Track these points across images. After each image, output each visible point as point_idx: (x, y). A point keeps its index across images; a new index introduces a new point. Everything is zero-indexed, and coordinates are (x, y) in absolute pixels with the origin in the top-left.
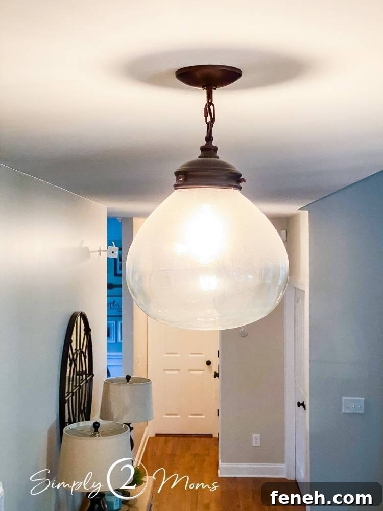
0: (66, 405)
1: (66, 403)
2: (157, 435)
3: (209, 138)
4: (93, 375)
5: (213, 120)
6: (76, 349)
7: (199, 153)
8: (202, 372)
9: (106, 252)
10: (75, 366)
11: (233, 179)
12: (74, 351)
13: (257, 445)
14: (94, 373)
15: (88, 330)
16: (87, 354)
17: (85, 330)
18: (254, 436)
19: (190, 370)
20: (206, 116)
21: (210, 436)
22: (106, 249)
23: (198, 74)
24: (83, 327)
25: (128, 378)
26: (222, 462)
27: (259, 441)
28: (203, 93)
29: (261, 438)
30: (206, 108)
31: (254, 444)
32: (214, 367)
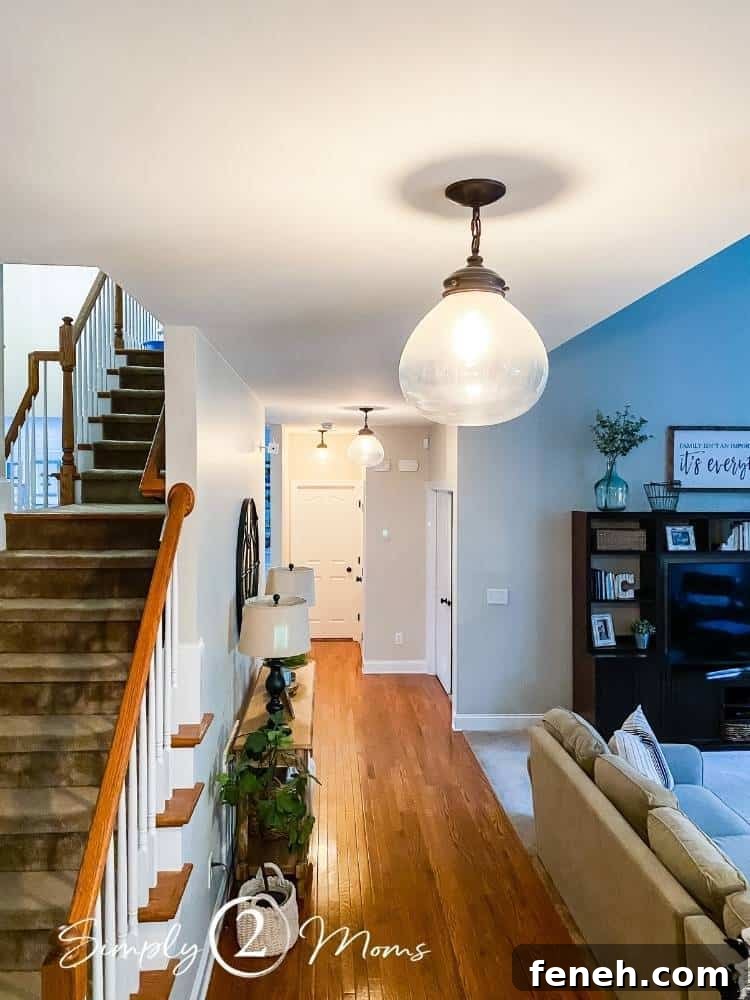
0: (243, 583)
1: (242, 580)
3: (475, 251)
4: (259, 563)
5: (479, 234)
7: (467, 264)
8: (344, 579)
11: (498, 285)
13: (400, 643)
15: (255, 519)
18: (397, 635)
20: (473, 230)
21: (351, 640)
23: (466, 190)
25: (291, 566)
26: (366, 660)
27: (401, 639)
28: (470, 210)
29: (402, 636)
30: (472, 224)
31: (397, 642)
32: (356, 573)
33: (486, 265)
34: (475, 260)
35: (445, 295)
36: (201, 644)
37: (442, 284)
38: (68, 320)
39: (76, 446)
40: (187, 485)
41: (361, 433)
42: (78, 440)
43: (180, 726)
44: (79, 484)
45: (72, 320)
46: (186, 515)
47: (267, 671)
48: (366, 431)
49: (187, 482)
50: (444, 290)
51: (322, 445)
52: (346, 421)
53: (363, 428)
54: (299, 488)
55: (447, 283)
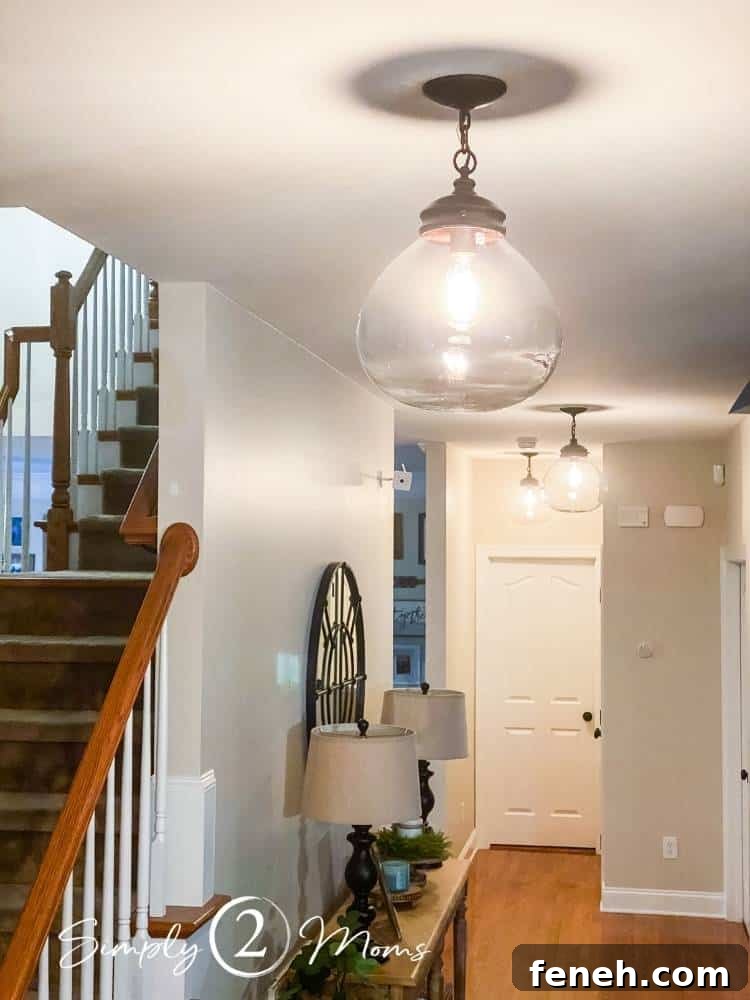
0: (318, 702)
1: (317, 698)
2: (494, 846)
4: (365, 678)
6: (336, 623)
8: (574, 733)
9: (391, 482)
10: (334, 646)
12: (332, 625)
13: (673, 857)
14: (366, 673)
15: (356, 599)
16: (354, 636)
17: (351, 599)
18: (667, 839)
19: (553, 729)
21: (589, 851)
22: (392, 476)
24: (347, 593)
25: (425, 687)
26: (606, 885)
27: (675, 850)
29: (678, 844)
31: (666, 856)
32: (596, 723)
33: (479, 191)
34: (464, 184)
35: (423, 230)
36: (209, 778)
37: (418, 215)
38: (64, 276)
39: (74, 477)
40: (188, 526)
41: (566, 451)
42: (78, 469)
43: (168, 908)
44: (75, 539)
45: (69, 275)
46: (184, 575)
47: (348, 849)
48: (574, 448)
49: (188, 522)
50: (421, 224)
51: (529, 480)
52: (550, 432)
53: (568, 443)
54: (492, 559)
55: (425, 215)
